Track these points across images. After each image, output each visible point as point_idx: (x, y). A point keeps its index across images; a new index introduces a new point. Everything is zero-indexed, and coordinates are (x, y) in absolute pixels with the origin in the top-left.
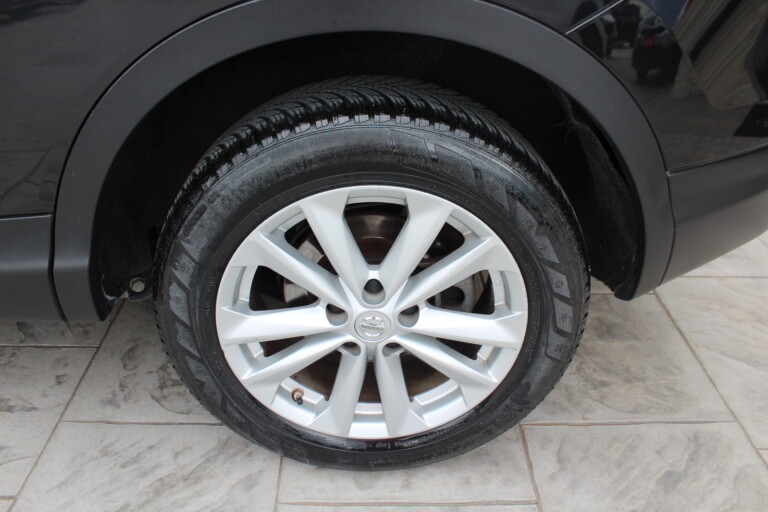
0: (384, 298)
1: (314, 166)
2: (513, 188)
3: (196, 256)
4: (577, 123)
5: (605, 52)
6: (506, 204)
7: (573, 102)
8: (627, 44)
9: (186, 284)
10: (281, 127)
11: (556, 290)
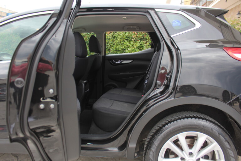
0: (193, 155)
1: (181, 128)
2: (219, 132)
3: (157, 145)
4: (230, 119)
5: (232, 104)
6: (218, 135)
7: (229, 115)
8: (238, 102)
9: (154, 151)
10: (175, 120)
11: (230, 155)
